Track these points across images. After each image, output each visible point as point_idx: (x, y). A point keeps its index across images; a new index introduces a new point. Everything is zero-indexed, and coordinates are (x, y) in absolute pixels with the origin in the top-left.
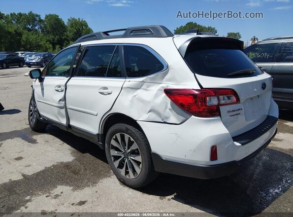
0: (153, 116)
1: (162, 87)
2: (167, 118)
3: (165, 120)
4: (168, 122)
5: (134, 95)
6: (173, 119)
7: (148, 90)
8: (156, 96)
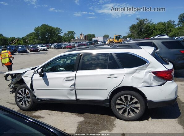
0: (145, 84)
1: (148, 71)
2: (152, 84)
3: (151, 85)
4: (152, 85)
5: (132, 76)
6: (154, 84)
7: (139, 73)
8: (145, 75)
